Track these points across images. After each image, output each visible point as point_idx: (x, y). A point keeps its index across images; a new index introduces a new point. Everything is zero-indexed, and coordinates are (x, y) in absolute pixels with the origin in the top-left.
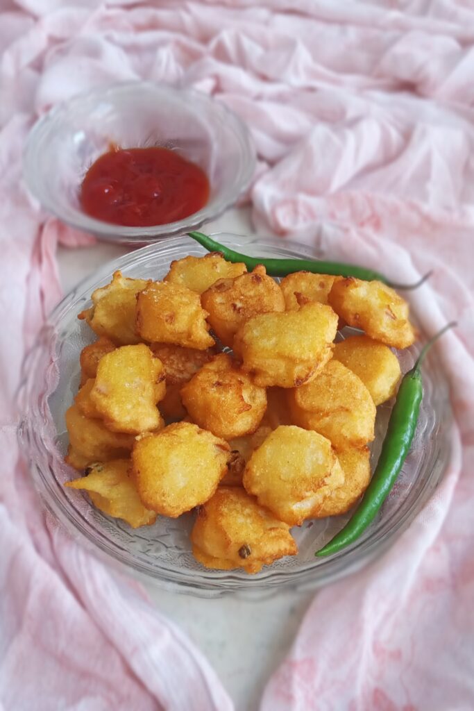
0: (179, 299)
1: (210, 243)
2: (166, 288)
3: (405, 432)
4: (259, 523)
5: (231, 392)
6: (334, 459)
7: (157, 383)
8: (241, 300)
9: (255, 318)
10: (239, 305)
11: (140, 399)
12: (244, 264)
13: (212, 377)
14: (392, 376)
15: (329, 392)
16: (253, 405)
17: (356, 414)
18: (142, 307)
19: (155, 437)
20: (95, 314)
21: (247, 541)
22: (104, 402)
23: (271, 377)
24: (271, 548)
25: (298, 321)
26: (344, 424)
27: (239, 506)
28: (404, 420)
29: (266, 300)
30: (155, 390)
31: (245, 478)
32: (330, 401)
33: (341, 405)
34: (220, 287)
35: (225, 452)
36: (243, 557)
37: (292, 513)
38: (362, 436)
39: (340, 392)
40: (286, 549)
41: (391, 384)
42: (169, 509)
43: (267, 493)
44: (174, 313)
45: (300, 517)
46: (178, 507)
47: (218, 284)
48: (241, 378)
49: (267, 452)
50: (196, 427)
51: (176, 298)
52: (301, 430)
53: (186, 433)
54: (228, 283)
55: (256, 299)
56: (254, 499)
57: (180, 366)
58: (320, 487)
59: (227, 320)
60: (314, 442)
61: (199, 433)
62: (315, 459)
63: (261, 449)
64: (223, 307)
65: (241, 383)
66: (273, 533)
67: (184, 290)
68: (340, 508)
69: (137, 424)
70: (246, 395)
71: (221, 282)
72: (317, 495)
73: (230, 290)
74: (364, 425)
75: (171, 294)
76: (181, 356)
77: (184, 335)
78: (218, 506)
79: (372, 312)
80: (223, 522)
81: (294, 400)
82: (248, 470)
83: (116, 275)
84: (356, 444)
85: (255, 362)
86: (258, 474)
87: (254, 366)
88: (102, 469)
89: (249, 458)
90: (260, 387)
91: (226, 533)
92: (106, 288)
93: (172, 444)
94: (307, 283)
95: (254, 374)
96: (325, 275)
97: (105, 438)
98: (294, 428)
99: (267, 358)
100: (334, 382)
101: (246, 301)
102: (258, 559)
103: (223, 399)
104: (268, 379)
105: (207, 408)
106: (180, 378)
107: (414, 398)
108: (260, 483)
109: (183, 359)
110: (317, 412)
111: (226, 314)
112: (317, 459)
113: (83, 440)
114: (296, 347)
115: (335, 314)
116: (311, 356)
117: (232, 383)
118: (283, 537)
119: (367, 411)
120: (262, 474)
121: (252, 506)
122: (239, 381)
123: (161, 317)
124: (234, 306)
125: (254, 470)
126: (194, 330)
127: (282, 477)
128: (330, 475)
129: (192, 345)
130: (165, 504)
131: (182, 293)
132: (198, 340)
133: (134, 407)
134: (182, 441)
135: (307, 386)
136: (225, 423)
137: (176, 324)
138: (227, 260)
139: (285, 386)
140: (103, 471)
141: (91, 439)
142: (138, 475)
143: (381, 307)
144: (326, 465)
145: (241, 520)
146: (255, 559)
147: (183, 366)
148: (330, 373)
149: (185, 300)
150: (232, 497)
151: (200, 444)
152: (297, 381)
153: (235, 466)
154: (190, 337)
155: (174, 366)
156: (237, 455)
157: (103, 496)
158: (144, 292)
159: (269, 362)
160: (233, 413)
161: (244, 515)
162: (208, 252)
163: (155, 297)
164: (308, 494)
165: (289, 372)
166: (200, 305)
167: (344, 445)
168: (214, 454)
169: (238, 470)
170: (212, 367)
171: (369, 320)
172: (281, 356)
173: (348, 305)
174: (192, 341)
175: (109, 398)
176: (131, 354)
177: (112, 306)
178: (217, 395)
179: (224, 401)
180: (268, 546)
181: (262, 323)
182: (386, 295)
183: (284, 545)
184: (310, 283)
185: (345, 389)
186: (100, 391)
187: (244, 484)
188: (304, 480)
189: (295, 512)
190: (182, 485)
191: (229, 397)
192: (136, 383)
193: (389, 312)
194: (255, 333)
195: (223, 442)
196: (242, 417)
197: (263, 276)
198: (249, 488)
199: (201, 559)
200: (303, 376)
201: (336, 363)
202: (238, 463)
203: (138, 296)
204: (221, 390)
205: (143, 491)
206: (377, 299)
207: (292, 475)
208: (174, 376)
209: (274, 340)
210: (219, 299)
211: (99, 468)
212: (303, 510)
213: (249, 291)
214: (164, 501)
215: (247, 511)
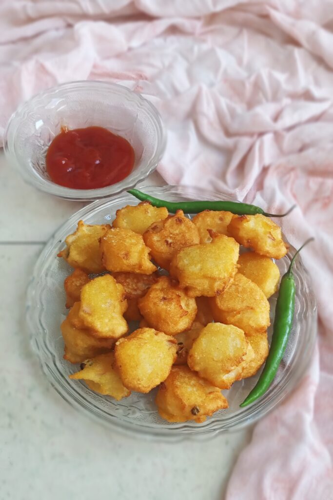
0: (130, 242)
1: (141, 195)
2: (119, 234)
3: (288, 316)
4: (202, 390)
5: (173, 303)
6: (247, 343)
7: (122, 301)
8: (171, 237)
9: (184, 250)
10: (170, 241)
11: (113, 314)
12: (166, 208)
13: (159, 295)
14: (275, 279)
15: (238, 297)
16: (189, 310)
17: (258, 310)
18: (105, 249)
19: (129, 342)
20: (70, 254)
21: (196, 404)
22: (90, 319)
23: (199, 291)
24: (212, 406)
25: (213, 251)
26: (251, 318)
27: (186, 379)
28: (287, 308)
29: (187, 236)
30: (121, 306)
31: (189, 361)
32: (240, 303)
33: (248, 305)
34: (155, 228)
35: (174, 344)
36: (195, 414)
37: (223, 382)
38: (263, 325)
39: (245, 296)
40: (221, 406)
41: (275, 284)
42: (143, 389)
43: (205, 370)
44: (128, 251)
45: (229, 384)
46: (149, 386)
47: (153, 226)
48: (179, 293)
49: (203, 343)
50: (153, 330)
51: (127, 240)
52: (224, 326)
53: (148, 336)
54: (160, 225)
55: (180, 236)
56: (196, 374)
57: (134, 286)
58: (240, 363)
59: (163, 253)
60: (233, 333)
61: (156, 334)
62: (234, 344)
63: (198, 341)
64: (159, 243)
65: (179, 296)
66: (212, 396)
67: (131, 233)
68: (252, 373)
69: (113, 332)
70: (183, 304)
71: (155, 224)
72: (238, 368)
73: (162, 231)
74: (263, 317)
75: (123, 237)
76: (133, 279)
77: (137, 266)
78: (173, 381)
79: (259, 237)
80: (179, 392)
81: (216, 305)
82: (191, 356)
83: (80, 224)
84: (259, 330)
85: (188, 282)
86: (198, 358)
87: (187, 285)
88: (92, 364)
89: (191, 347)
90: (192, 298)
91: (181, 400)
92: (74, 234)
93: (140, 345)
94: (211, 219)
95: (187, 290)
96: (222, 212)
97: (91, 342)
98: (218, 324)
99: (196, 279)
100: (240, 289)
101: (174, 238)
102: (205, 414)
103: (169, 309)
104: (197, 292)
105: (158, 316)
106: (135, 295)
107: (291, 292)
108: (200, 364)
109: (135, 281)
110: (231, 311)
111: (162, 248)
112: (236, 344)
113: (77, 345)
114: (215, 270)
115: (237, 243)
116: (226, 275)
117: (173, 297)
118: (218, 398)
119: (265, 307)
120: (201, 358)
121: (194, 378)
122: (177, 295)
123: (120, 256)
124: (167, 242)
125: (196, 356)
126: (143, 262)
127: (215, 359)
128: (246, 354)
129: (142, 272)
130: (140, 386)
131: (130, 236)
132: (146, 269)
133: (109, 321)
134: (146, 342)
135: (223, 294)
136: (172, 325)
137: (131, 260)
138: (153, 206)
139: (209, 296)
140: (93, 365)
141: (82, 343)
142: (120, 368)
143: (265, 233)
144: (242, 347)
145: (190, 389)
146: (202, 414)
147: (136, 286)
148: (237, 283)
149: (133, 241)
150: (181, 374)
151: (158, 342)
152: (217, 292)
153: (181, 354)
154: (141, 267)
155: (130, 287)
156: (182, 346)
157: (96, 382)
158: (104, 238)
159: (198, 281)
160: (176, 318)
161: (191, 386)
162: (140, 201)
163: (113, 241)
164: (233, 368)
165: (211, 287)
166: (144, 244)
167: (252, 332)
168: (167, 347)
169: (184, 356)
170: (158, 286)
171: (257, 243)
172: (205, 277)
173: (242, 234)
174: (142, 270)
175: (93, 316)
176: (102, 283)
177: (81, 247)
178: (165, 307)
179: (170, 311)
180: (210, 405)
181: (189, 255)
182: (267, 224)
183: (220, 403)
184: (213, 219)
185: (249, 293)
186: (85, 312)
187: (189, 365)
188: (230, 359)
189: (226, 381)
190: (150, 371)
191: (172, 308)
192: (108, 303)
193: (270, 236)
194: (186, 262)
195: (172, 338)
196: (183, 320)
197: (183, 219)
198: (192, 367)
199: (165, 417)
200: (221, 289)
201: (240, 275)
202: (183, 351)
203: (100, 240)
204: (167, 303)
205: (125, 379)
206: (261, 228)
207: (221, 357)
208: (131, 293)
209: (199, 266)
210: (155, 238)
211: (90, 363)
212: (230, 379)
213: (175, 230)
214: (140, 384)
215: (193, 382)
